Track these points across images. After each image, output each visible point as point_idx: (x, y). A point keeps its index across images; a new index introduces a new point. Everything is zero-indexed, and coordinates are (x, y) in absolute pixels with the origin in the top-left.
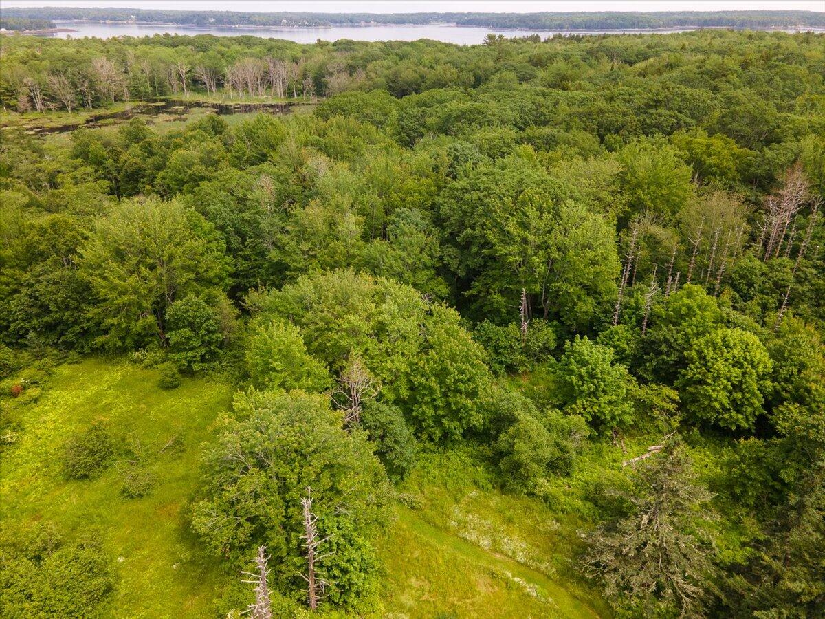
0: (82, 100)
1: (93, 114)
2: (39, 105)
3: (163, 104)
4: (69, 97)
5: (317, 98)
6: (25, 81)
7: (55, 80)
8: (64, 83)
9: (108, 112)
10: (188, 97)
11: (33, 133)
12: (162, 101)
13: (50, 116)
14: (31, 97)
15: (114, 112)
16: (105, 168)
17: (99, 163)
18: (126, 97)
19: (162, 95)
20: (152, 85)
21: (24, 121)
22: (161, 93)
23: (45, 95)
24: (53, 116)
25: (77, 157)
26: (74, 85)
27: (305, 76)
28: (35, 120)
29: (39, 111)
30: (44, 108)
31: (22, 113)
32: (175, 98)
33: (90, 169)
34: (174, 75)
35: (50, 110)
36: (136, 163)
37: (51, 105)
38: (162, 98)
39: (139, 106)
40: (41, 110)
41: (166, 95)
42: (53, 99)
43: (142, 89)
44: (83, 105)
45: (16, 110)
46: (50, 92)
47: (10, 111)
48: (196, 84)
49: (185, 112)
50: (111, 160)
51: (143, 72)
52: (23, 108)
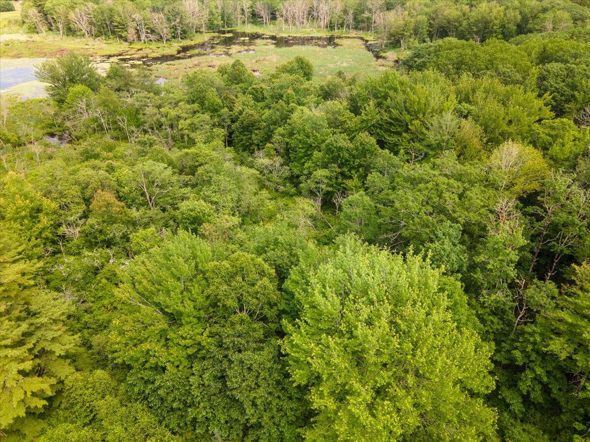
0: (174, 32)
1: (181, 44)
2: (143, 37)
3: (231, 35)
4: (165, 31)
5: (355, 32)
6: (133, 16)
7: (156, 16)
8: (162, 18)
9: (192, 43)
10: (250, 29)
11: (141, 62)
12: (229, 32)
13: (151, 47)
14: (138, 30)
15: (197, 42)
16: (219, 116)
17: (214, 110)
18: (203, 29)
19: (228, 27)
20: (223, 19)
21: (133, 51)
22: (229, 25)
23: (147, 29)
24: (154, 46)
25: (193, 102)
26: (169, 19)
27: (345, 12)
28: (141, 49)
29: (143, 41)
30: (146, 40)
31: (131, 43)
32: (239, 28)
33: (206, 117)
34: (239, 10)
35: (151, 41)
36: (252, 115)
37: (152, 37)
38: (229, 29)
39: (214, 37)
40: (144, 41)
41: (232, 27)
42: (153, 31)
43: (215, 22)
44: (174, 37)
45: (126, 41)
46: (152, 26)
47: (122, 41)
48: (255, 17)
49: (250, 44)
50: (226, 109)
51: (216, 8)
52: (132, 39)
